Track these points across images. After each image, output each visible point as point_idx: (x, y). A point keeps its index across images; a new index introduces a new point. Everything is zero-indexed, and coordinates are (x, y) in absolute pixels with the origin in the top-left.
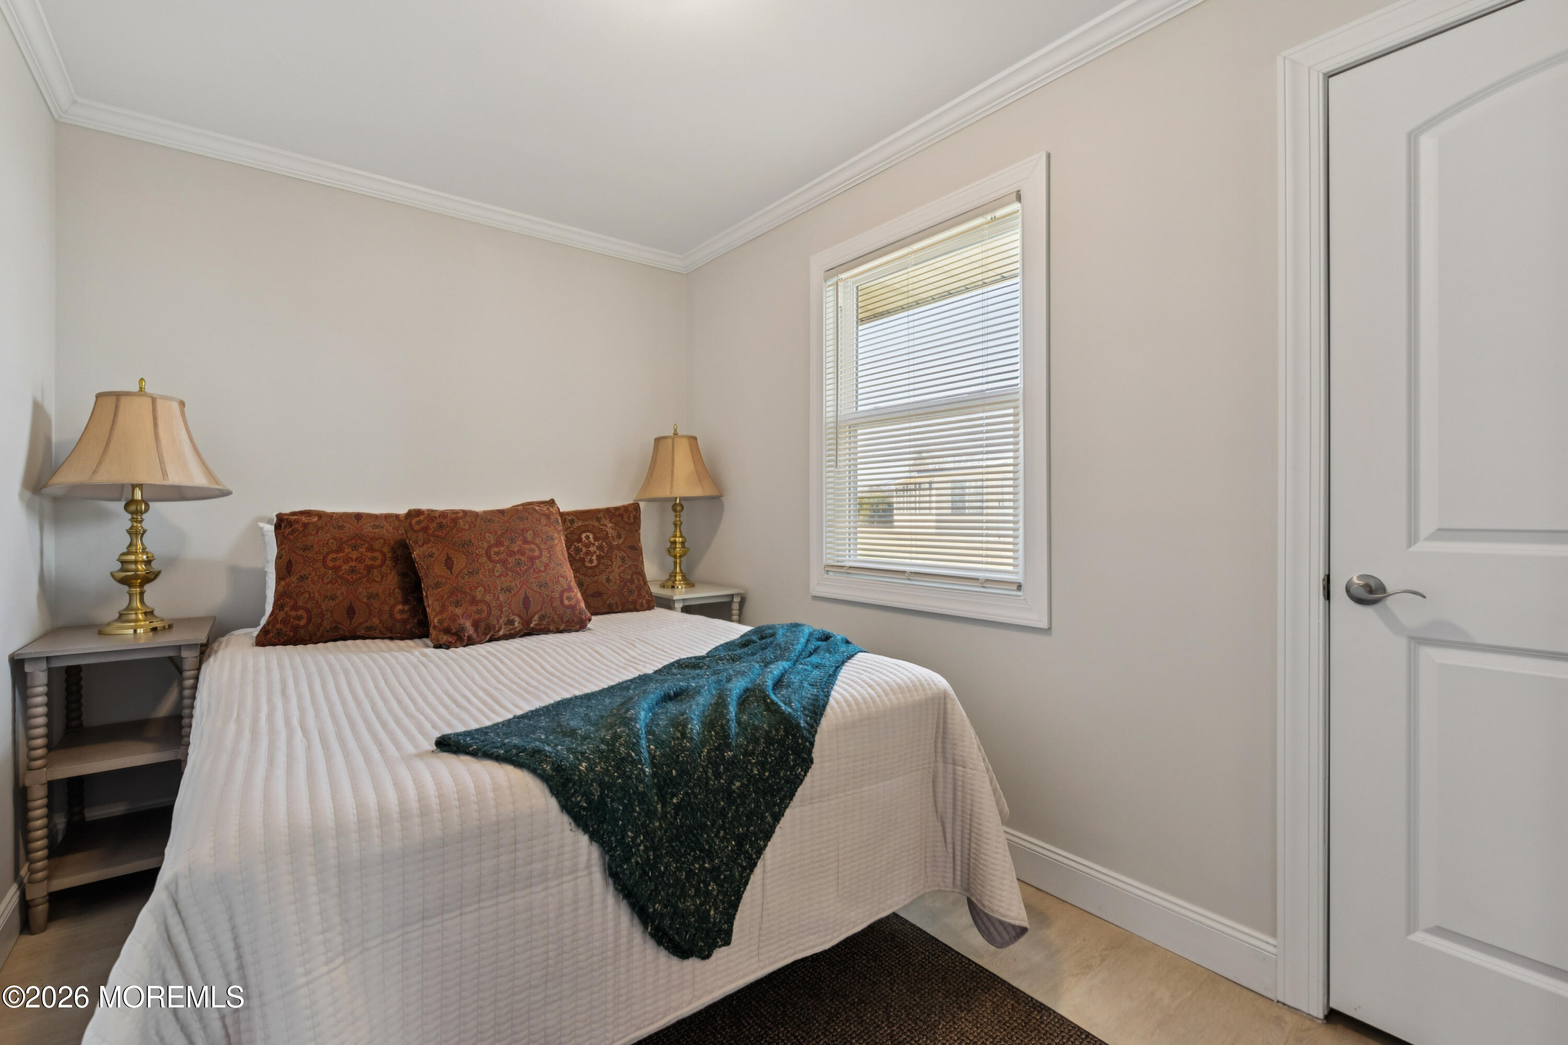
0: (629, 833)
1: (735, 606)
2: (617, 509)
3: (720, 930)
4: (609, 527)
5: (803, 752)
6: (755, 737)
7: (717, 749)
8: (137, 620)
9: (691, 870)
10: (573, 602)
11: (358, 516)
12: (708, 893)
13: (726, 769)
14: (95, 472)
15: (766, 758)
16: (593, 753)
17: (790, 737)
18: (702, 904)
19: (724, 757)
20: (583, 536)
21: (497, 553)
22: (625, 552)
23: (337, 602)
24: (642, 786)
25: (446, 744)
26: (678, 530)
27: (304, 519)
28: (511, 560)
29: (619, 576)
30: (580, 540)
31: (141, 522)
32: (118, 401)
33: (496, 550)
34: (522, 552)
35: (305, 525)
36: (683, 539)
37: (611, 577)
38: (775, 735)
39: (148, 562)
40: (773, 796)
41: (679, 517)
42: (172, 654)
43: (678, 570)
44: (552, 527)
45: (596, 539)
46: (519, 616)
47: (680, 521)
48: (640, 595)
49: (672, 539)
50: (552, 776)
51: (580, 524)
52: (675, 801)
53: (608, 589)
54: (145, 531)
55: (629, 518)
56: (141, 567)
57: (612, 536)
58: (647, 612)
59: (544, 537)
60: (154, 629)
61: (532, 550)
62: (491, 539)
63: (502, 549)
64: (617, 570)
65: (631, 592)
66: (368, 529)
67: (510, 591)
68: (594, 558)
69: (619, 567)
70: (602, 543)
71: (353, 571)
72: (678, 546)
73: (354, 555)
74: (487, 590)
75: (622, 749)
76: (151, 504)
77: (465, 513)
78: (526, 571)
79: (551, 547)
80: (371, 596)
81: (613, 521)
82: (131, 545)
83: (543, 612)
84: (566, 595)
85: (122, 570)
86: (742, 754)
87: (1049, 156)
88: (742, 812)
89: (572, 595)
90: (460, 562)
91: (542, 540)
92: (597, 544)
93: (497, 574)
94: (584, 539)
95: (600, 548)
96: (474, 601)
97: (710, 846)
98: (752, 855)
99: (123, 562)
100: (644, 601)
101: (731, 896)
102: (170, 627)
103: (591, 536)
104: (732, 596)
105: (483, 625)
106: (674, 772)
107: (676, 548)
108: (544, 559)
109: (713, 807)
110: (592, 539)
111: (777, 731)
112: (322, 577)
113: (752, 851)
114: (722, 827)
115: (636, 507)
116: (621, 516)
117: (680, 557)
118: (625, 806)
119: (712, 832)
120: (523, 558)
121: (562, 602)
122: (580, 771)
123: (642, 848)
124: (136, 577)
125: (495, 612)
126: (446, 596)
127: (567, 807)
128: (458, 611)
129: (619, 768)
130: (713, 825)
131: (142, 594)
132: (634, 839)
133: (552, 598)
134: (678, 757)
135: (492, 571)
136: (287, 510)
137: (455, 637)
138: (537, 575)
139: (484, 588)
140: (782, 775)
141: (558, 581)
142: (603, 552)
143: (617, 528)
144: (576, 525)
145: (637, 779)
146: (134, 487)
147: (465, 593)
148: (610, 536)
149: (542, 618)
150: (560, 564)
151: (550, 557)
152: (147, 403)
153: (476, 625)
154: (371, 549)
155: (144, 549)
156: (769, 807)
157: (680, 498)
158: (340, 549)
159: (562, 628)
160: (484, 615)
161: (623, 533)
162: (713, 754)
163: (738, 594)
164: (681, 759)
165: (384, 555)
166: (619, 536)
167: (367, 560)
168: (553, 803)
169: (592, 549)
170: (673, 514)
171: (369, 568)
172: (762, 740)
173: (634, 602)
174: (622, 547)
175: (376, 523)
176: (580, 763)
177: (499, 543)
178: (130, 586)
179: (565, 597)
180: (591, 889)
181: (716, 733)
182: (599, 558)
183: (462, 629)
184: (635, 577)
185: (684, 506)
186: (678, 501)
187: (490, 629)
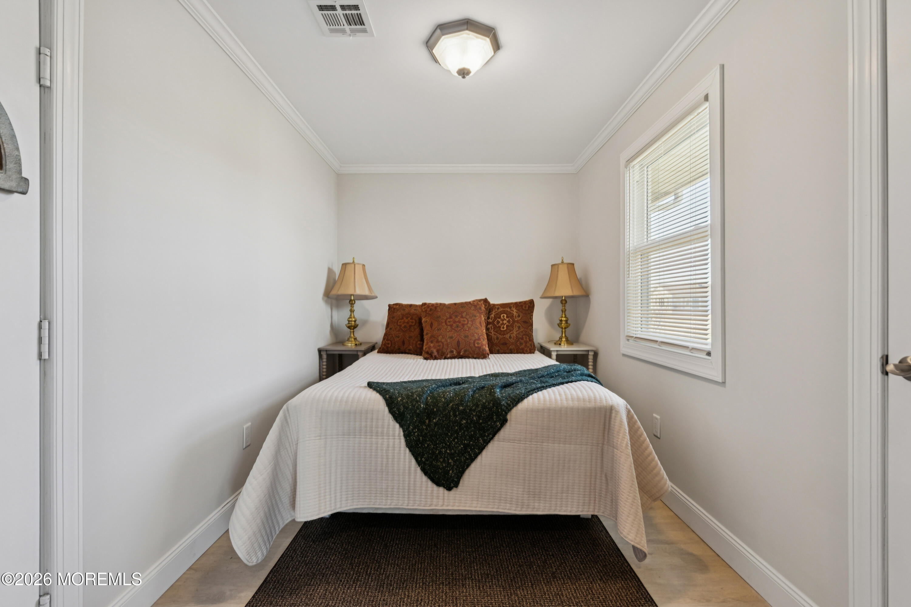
0: (411, 427)
1: (591, 358)
2: (520, 303)
3: (453, 480)
4: (515, 312)
5: (500, 416)
6: (477, 404)
7: (457, 405)
8: (352, 341)
9: (441, 451)
10: (480, 345)
11: (411, 306)
12: (449, 464)
13: (459, 414)
14: (338, 290)
15: (481, 414)
16: (405, 395)
17: (495, 408)
18: (446, 467)
19: (459, 409)
20: (502, 315)
21: (449, 322)
22: (521, 324)
23: (399, 338)
24: (418, 410)
25: (370, 385)
26: (564, 314)
27: (395, 307)
28: (454, 325)
29: (516, 335)
30: (500, 318)
31: (353, 307)
32: (346, 266)
33: (449, 320)
34: (459, 322)
35: (394, 309)
36: (566, 319)
37: (512, 336)
38: (487, 405)
39: (355, 321)
40: (484, 432)
41: (565, 307)
42: (355, 353)
43: (564, 335)
44: (477, 311)
45: (507, 317)
46: (456, 350)
47: (565, 309)
48: (526, 346)
49: (560, 319)
50: (388, 400)
51: (502, 310)
52: (434, 421)
53: (510, 342)
54: (354, 310)
55: (525, 307)
56: (353, 323)
57: (515, 316)
58: (529, 355)
59: (471, 316)
60: (356, 345)
61: (464, 321)
62: (448, 315)
63: (451, 320)
64: (515, 333)
65: (521, 344)
66: (412, 311)
67: (452, 338)
68: (505, 326)
69: (516, 331)
70: (510, 319)
71: (405, 327)
72: (563, 322)
73: (406, 321)
74: (443, 337)
75: (415, 396)
76: (356, 301)
77: (441, 304)
78: (460, 329)
79: (474, 320)
80: (410, 337)
81: (517, 308)
82: (351, 315)
83: (465, 349)
84: (476, 342)
85: (349, 324)
86: (469, 409)
87: (722, 67)
88: (467, 434)
89: (480, 342)
90: (435, 324)
91: (470, 317)
92: (507, 319)
93: (448, 331)
94: (502, 317)
95: (509, 321)
96: (438, 341)
97: (450, 444)
98: (471, 454)
99: (349, 321)
100: (528, 349)
101: (460, 468)
102: (361, 344)
103: (505, 316)
104: (588, 351)
105: (440, 352)
106: (435, 409)
107: (562, 323)
108: (469, 325)
109: (452, 428)
110: (505, 317)
111: (489, 403)
112: (396, 329)
113: (472, 452)
114: (457, 438)
115: (532, 302)
116: (522, 306)
117: (565, 328)
118: (411, 417)
119: (452, 439)
120: (460, 324)
121: (474, 345)
122: (398, 400)
123: (416, 434)
124: (352, 326)
125: (445, 347)
126: (429, 339)
127: (391, 411)
128: (432, 345)
129: (411, 402)
130: (451, 435)
131: (353, 332)
132: (412, 430)
133: (470, 342)
134: (438, 404)
135: (446, 329)
136: (392, 303)
137: (430, 356)
138: (464, 332)
139: (442, 336)
140: (489, 423)
141: (474, 335)
142: (510, 324)
143: (519, 312)
144: (499, 310)
145: (417, 407)
146: (351, 295)
147: (435, 337)
148: (514, 316)
149: (465, 351)
150: (477, 328)
151: (472, 324)
152: (353, 265)
153: (438, 351)
154: (412, 319)
155: (354, 317)
156: (482, 436)
157: (565, 296)
158: (402, 318)
159: (475, 356)
160: (441, 347)
161: (521, 315)
162: (454, 406)
163: (592, 351)
164: (439, 405)
165: (416, 320)
166: (519, 316)
167: (410, 323)
168: (386, 409)
169: (505, 322)
170: (561, 305)
171: (410, 326)
172: (480, 406)
173: (523, 349)
174: (519, 321)
175: (416, 308)
176: (399, 397)
177: (451, 317)
178: (350, 329)
179: (476, 343)
180: (400, 445)
181: (459, 399)
182: (507, 326)
183: (432, 352)
184: (524, 337)
185: (568, 302)
186: (564, 298)
187: (444, 354)
